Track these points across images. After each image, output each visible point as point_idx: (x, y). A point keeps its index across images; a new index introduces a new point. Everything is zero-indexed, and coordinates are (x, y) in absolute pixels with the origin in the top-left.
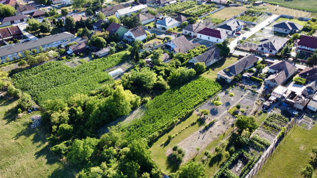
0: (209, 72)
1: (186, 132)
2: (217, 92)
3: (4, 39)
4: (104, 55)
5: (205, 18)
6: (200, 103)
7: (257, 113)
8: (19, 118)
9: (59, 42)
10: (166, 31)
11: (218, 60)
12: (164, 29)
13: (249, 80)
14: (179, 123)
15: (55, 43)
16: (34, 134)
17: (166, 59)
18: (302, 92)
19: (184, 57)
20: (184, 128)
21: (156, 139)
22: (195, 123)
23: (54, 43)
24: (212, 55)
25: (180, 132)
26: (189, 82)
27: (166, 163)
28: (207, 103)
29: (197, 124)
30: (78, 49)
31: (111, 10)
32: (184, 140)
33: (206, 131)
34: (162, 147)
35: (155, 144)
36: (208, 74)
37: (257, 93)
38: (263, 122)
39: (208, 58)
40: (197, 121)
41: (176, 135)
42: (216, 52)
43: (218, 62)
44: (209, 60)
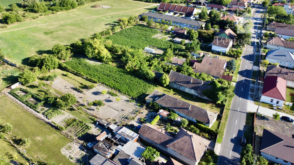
0: (169, 92)
1: (74, 82)
17: (177, 63)
20: (77, 80)
22: (82, 85)
24: (193, 83)
25: (74, 79)
34: (61, 74)
36: (164, 91)
38: (78, 119)
39: (185, 82)
40: (84, 85)
41: (71, 78)
42: (202, 87)
43: (195, 96)
44: (183, 84)
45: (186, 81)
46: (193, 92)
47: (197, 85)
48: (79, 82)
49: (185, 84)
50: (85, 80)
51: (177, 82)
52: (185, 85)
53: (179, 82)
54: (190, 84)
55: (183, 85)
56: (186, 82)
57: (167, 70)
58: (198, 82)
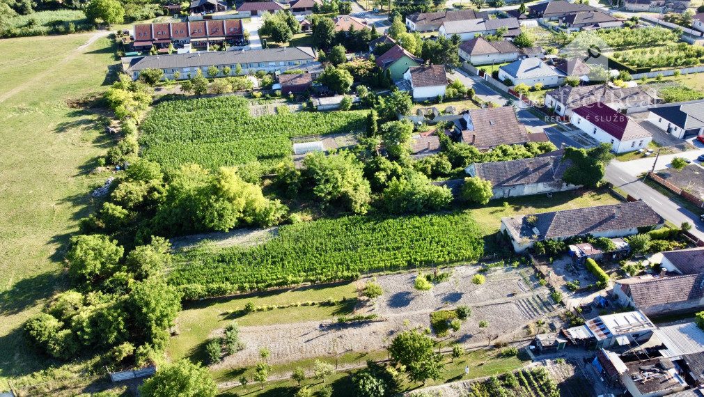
0: (501, 211)
1: (295, 312)
2: (458, 261)
3: (210, 39)
4: (325, 107)
5: (658, 78)
6: (394, 268)
7: (497, 350)
8: (94, 174)
9: (282, 63)
10: (510, 91)
11: (555, 190)
12: (508, 83)
13: (578, 266)
14: (304, 289)
15: (274, 64)
16: (84, 206)
17: (427, 149)
18: (683, 356)
19: (467, 157)
20: (299, 303)
21: (229, 297)
22: (333, 304)
23: (270, 64)
24: (535, 171)
25: (283, 308)
26: (421, 214)
27: (193, 349)
28: (409, 276)
29: (335, 308)
30: (294, 83)
31: (438, 19)
32: (273, 326)
33: (334, 330)
34: (221, 317)
35: (217, 305)
36: (492, 213)
37: (562, 304)
38: (487, 378)
39: (518, 175)
40: (341, 302)
41: (270, 309)
42: (555, 169)
43: (550, 194)
44: (516, 181)
45: (518, 172)
46: (542, 188)
47: (544, 170)
48: (313, 304)
49: (522, 178)
50: (311, 291)
51: (504, 182)
52: (522, 181)
53: (508, 180)
54: (531, 173)
55: (519, 182)
56: (521, 173)
57: (432, 169)
58: (543, 164)
